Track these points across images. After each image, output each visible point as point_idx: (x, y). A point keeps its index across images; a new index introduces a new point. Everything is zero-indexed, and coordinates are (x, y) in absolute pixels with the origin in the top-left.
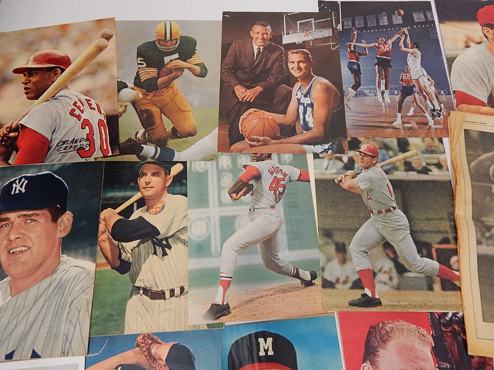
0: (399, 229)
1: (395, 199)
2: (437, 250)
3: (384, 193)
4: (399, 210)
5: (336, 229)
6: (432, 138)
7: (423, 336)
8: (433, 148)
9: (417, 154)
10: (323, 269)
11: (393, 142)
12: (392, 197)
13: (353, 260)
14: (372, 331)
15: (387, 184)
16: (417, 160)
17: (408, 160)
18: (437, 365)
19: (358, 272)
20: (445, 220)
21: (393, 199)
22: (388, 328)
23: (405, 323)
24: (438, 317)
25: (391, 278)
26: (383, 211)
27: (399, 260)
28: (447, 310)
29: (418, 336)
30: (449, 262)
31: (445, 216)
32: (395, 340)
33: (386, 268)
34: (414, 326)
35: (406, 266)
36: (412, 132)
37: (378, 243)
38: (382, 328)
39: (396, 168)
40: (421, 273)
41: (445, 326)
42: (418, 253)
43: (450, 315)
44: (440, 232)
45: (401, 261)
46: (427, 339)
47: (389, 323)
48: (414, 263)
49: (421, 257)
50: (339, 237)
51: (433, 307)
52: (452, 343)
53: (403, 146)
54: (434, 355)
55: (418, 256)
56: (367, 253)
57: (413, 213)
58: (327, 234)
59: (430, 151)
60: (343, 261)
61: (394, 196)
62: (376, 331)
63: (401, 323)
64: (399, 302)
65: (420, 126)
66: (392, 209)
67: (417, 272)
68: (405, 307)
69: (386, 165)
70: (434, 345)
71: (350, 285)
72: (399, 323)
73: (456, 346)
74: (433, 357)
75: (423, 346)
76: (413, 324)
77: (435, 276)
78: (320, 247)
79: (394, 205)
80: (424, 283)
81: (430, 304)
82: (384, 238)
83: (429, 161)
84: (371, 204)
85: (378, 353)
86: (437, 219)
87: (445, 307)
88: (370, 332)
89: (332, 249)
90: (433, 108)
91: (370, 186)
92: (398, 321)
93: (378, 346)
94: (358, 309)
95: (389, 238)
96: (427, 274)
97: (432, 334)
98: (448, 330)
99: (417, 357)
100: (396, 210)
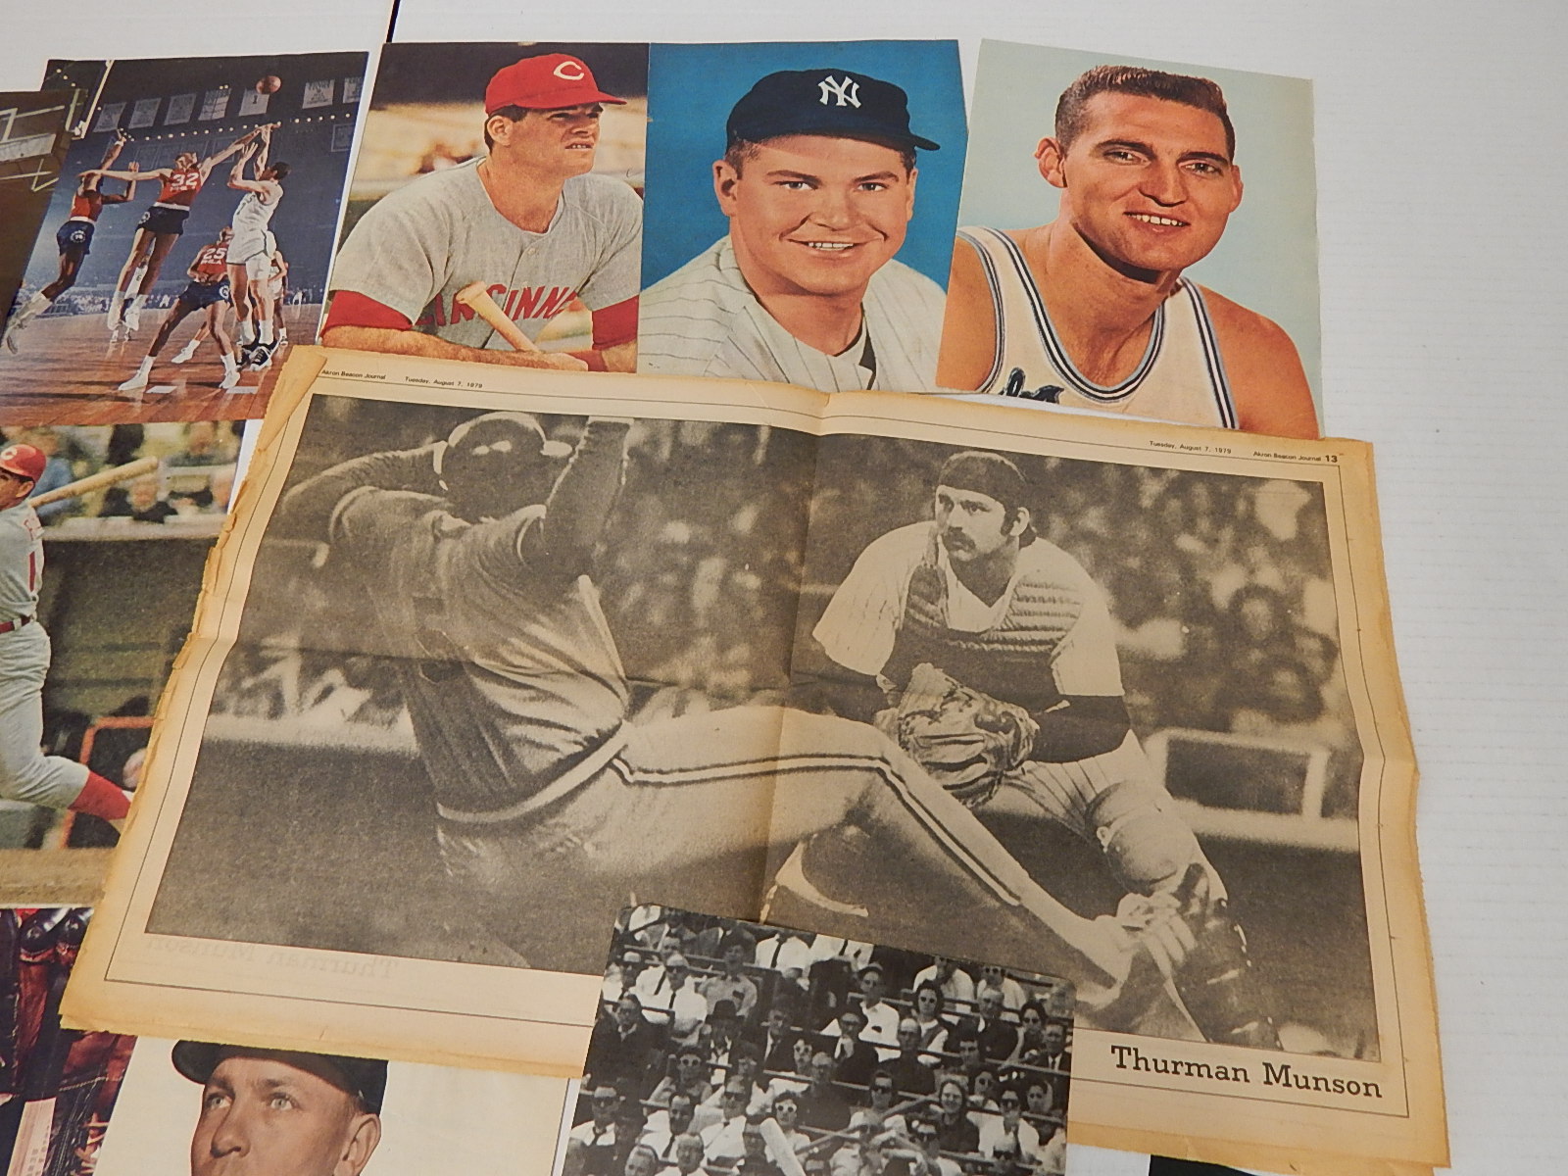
0: (13, 679)
1: (39, 594)
3: (12, 579)
4: (38, 624)
6: (216, 424)
8: (206, 451)
9: (154, 468)
11: (98, 438)
12: (32, 588)
15: (32, 556)
16: (149, 483)
17: (121, 485)
21: (34, 593)
24: (20, 924)
36: (164, 407)
39: (76, 509)
40: (27, 799)
41: (31, 947)
42: (42, 744)
43: (59, 918)
48: (19, 773)
49: (46, 754)
51: (18, 893)
52: (32, 998)
53: (125, 445)
55: (39, 755)
57: (75, 632)
59: (196, 458)
61: (38, 586)
65: (196, 389)
66: (17, 622)
67: (17, 798)
69: (52, 501)
73: (43, 1003)
77: (63, 808)
79: (30, 610)
80: (25, 826)
83: (179, 487)
90: (252, 338)
96: (42, 804)
98: (37, 960)
100: (28, 626)
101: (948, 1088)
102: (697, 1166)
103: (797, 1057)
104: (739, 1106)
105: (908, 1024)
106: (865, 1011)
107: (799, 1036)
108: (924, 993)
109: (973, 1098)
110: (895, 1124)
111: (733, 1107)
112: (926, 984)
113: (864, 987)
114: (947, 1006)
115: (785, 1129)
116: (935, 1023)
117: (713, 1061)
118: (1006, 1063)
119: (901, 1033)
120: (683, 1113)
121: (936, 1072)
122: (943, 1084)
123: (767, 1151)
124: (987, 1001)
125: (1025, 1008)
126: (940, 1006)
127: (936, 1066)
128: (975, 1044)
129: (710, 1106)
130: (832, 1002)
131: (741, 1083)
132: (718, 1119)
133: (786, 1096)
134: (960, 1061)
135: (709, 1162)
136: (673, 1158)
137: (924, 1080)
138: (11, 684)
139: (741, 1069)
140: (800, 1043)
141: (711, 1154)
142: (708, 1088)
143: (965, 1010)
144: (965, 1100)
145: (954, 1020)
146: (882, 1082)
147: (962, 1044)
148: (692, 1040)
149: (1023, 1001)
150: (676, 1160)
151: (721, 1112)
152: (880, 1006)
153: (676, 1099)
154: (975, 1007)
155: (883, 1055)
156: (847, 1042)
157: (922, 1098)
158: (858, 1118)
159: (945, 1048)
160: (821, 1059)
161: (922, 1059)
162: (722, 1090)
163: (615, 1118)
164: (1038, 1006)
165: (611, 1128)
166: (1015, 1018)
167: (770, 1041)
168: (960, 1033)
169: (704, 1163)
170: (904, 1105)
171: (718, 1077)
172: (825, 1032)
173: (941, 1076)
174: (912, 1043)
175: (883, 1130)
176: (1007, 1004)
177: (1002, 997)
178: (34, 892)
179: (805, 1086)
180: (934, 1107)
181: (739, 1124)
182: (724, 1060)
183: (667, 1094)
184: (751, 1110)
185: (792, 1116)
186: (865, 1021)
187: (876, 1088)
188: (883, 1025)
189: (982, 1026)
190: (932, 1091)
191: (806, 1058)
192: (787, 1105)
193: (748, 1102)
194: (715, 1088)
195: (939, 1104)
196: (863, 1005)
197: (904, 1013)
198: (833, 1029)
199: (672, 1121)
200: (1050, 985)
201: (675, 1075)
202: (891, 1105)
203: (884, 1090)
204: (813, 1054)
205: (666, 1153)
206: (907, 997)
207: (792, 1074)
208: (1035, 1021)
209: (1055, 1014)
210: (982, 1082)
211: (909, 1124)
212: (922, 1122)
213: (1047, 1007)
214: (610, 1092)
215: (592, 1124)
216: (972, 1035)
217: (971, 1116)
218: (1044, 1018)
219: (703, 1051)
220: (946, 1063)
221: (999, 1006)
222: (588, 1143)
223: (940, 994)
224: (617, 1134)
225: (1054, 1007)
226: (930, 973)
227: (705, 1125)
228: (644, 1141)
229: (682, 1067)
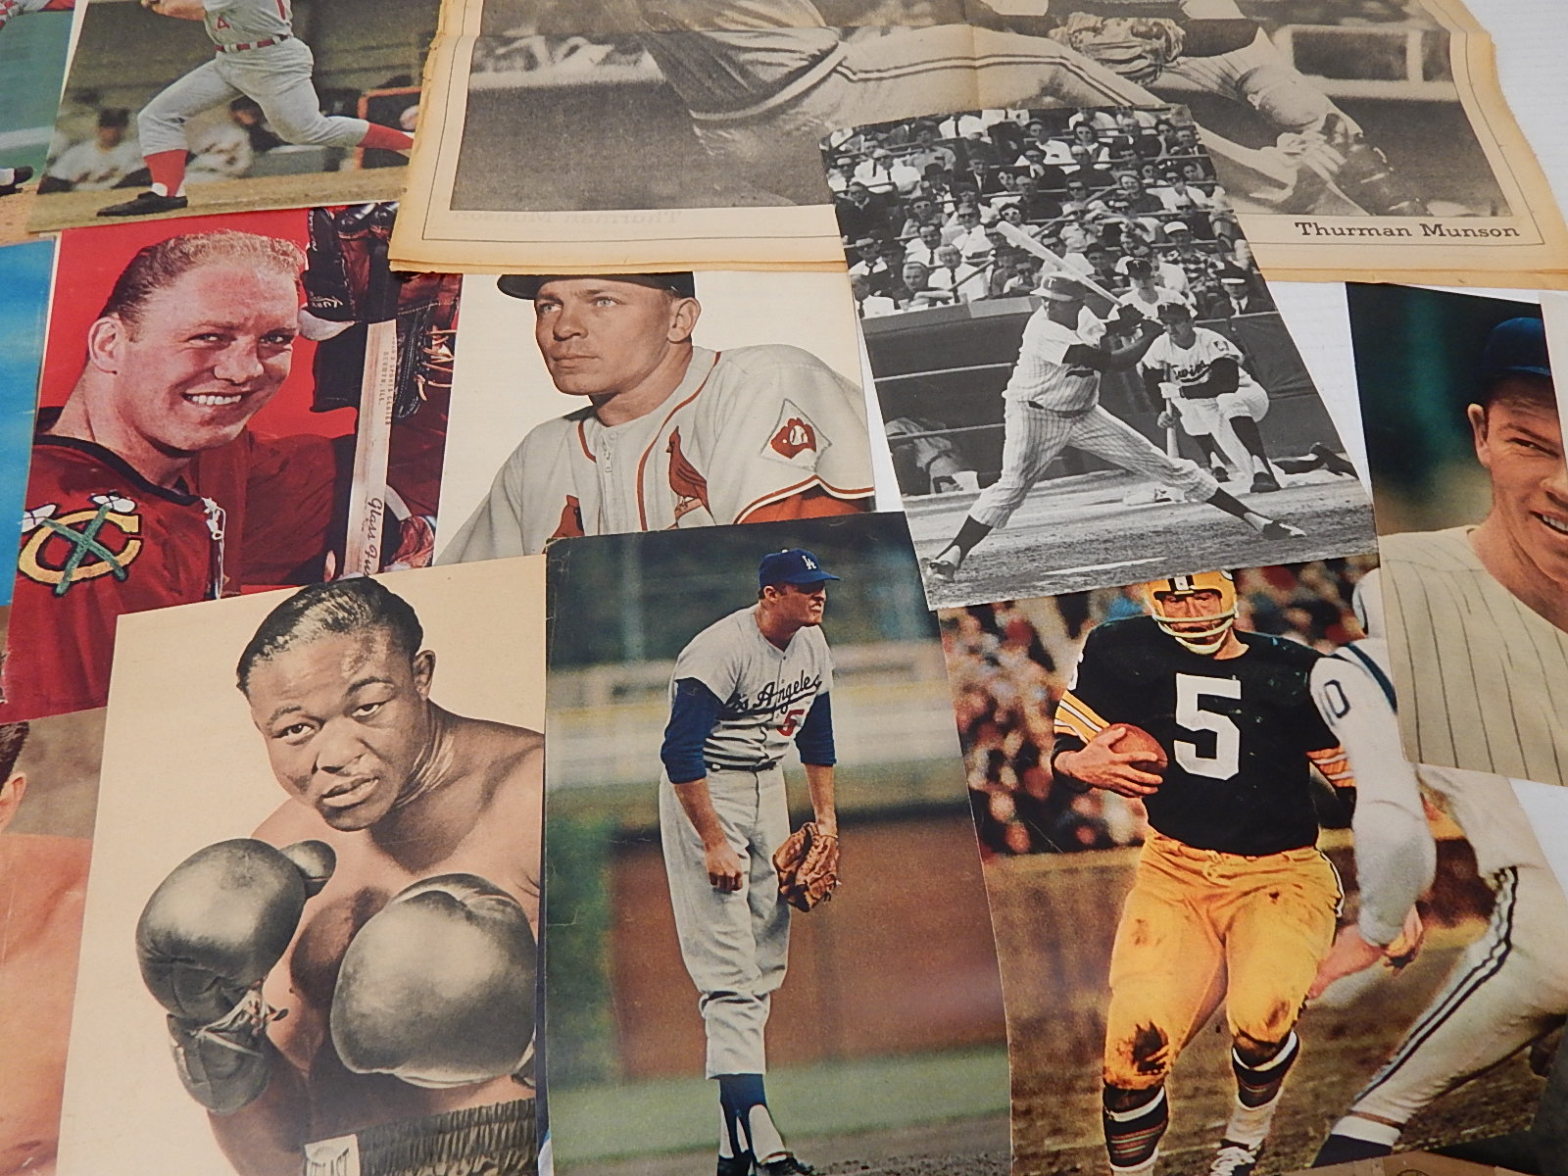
0: (283, 73)
1: (291, 21)
2: (371, 101)
3: (264, 13)
4: (295, 40)
5: (113, 87)
7: (285, 253)
10: (52, 161)
12: (284, 18)
13: (141, 138)
14: (146, 256)
18: (306, 305)
19: (145, 158)
20: (410, 44)
21: (287, 21)
22: (189, 248)
23: (241, 234)
24: (333, 216)
25: (231, 161)
26: (253, 45)
27: (266, 127)
28: (363, 199)
29: (269, 256)
30: (399, 117)
31: (413, 38)
32: (204, 268)
33: (226, 143)
34: (265, 238)
35: (281, 136)
37: (219, 102)
38: (172, 249)
40: (318, 144)
41: (347, 230)
42: (320, 110)
43: (367, 210)
44: (388, 68)
45: (270, 127)
46: (291, 260)
47: (196, 238)
48: (304, 129)
49: (326, 116)
50: (113, 102)
51: (328, 198)
52: (357, 259)
54: (301, 287)
55: (320, 117)
56: (182, 121)
57: (331, 42)
58: (85, 97)
60: (114, 142)
61: (287, 15)
62: (154, 257)
63: (230, 236)
64: (236, 197)
66: (277, 39)
67: (308, 143)
68: (249, 203)
70: (307, 268)
71: (115, 181)
72: (223, 237)
73: (367, 263)
74: (298, 290)
75: (279, 273)
76: (261, 235)
77: (351, 146)
78: (58, 124)
79: (286, 31)
80: (321, 160)
81: (319, 194)
82: (238, 91)
84: (222, 35)
85: (146, 296)
86: (387, 46)
87: (358, 196)
88: (138, 257)
89: (90, 122)
91: (231, 5)
92: (221, 232)
93: (150, 283)
94: (119, 220)
95: (250, 91)
96: (332, 145)
97: (311, 249)
98: (355, 237)
99: (253, 295)
100: (285, 41)
101: (1124, 179)
102: (959, 263)
103: (1004, 182)
104: (974, 220)
105: (1076, 149)
106: (1041, 147)
107: (1000, 170)
108: (1079, 129)
109: (1145, 181)
110: (1097, 207)
111: (969, 222)
112: (1078, 124)
113: (1033, 133)
114: (1100, 134)
115: (1017, 225)
116: (1096, 145)
117: (939, 199)
118: (1159, 158)
119: (1074, 156)
120: (932, 236)
121: (1112, 172)
122: (1120, 178)
123: (1009, 241)
124: (1128, 125)
125: (1157, 125)
126: (1094, 136)
127: (1108, 169)
128: (1131, 151)
129: (950, 226)
130: (1014, 146)
131: (969, 206)
132: (962, 231)
133: (1007, 206)
134: (1126, 163)
135: (968, 258)
136: (938, 263)
137: (1105, 178)
138: (281, 77)
139: (965, 199)
140: (1002, 174)
141: (966, 253)
142: (944, 217)
143: (1116, 133)
144: (1141, 184)
145: (1110, 141)
146: (1072, 185)
147: (1122, 153)
148: (918, 193)
149: (1154, 122)
150: (942, 264)
151: (962, 227)
152: (1050, 142)
153: (923, 230)
154: (1121, 131)
155: (1067, 170)
156: (1037, 167)
157: (1108, 188)
158: (1067, 208)
159: (1110, 156)
160: (1021, 180)
161: (1097, 167)
162: (956, 214)
163: (879, 254)
164: (1167, 122)
165: (879, 260)
166: (1154, 132)
167: (978, 178)
168: (1116, 148)
169: (964, 259)
170: (1097, 194)
171: (949, 208)
172: (1017, 164)
173: (1116, 174)
174: (1086, 160)
175: (1089, 211)
176: (1142, 125)
177: (1138, 122)
178: (342, 196)
179: (1019, 198)
180: (1119, 192)
181: (979, 231)
182: (948, 197)
183: (915, 229)
184: (984, 220)
185: (1018, 216)
186: (1044, 153)
187: (1073, 189)
188: (1059, 153)
189: (1131, 141)
190: (1115, 183)
191: (1011, 182)
192: (1010, 211)
193: (980, 216)
194: (950, 215)
195: (1123, 189)
196: (1038, 144)
197: (1071, 144)
198: (1022, 162)
199: (926, 242)
200: (1169, 109)
201: (915, 217)
202: (1088, 196)
203: (1078, 189)
204: (1015, 178)
205: (932, 261)
206: (1068, 134)
207: (1005, 193)
208: (1168, 131)
209: (1181, 125)
210: (1148, 171)
211: (1107, 204)
212: (1115, 201)
213: (1173, 122)
214: (869, 241)
215: (864, 262)
216: (1127, 147)
217: (1149, 191)
218: (1175, 129)
219: (928, 196)
220: (1115, 166)
221: (1137, 128)
222: (866, 273)
223: (1091, 128)
224: (887, 262)
225: (1178, 121)
226: (1079, 117)
227: (953, 238)
228: (910, 259)
229: (917, 211)
